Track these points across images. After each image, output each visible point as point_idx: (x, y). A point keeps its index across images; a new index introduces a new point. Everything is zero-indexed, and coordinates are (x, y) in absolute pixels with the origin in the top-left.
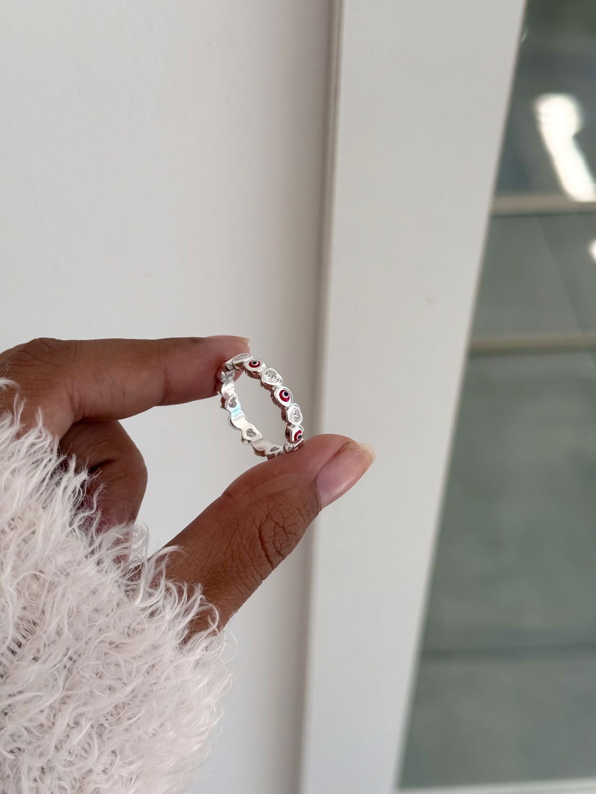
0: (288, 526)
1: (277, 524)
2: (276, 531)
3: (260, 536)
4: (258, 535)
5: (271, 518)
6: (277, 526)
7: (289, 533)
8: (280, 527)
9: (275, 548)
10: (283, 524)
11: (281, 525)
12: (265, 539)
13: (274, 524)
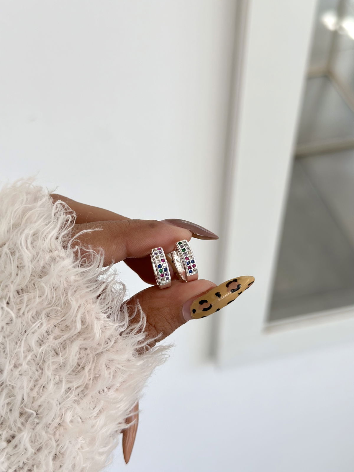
5: (148, 321)
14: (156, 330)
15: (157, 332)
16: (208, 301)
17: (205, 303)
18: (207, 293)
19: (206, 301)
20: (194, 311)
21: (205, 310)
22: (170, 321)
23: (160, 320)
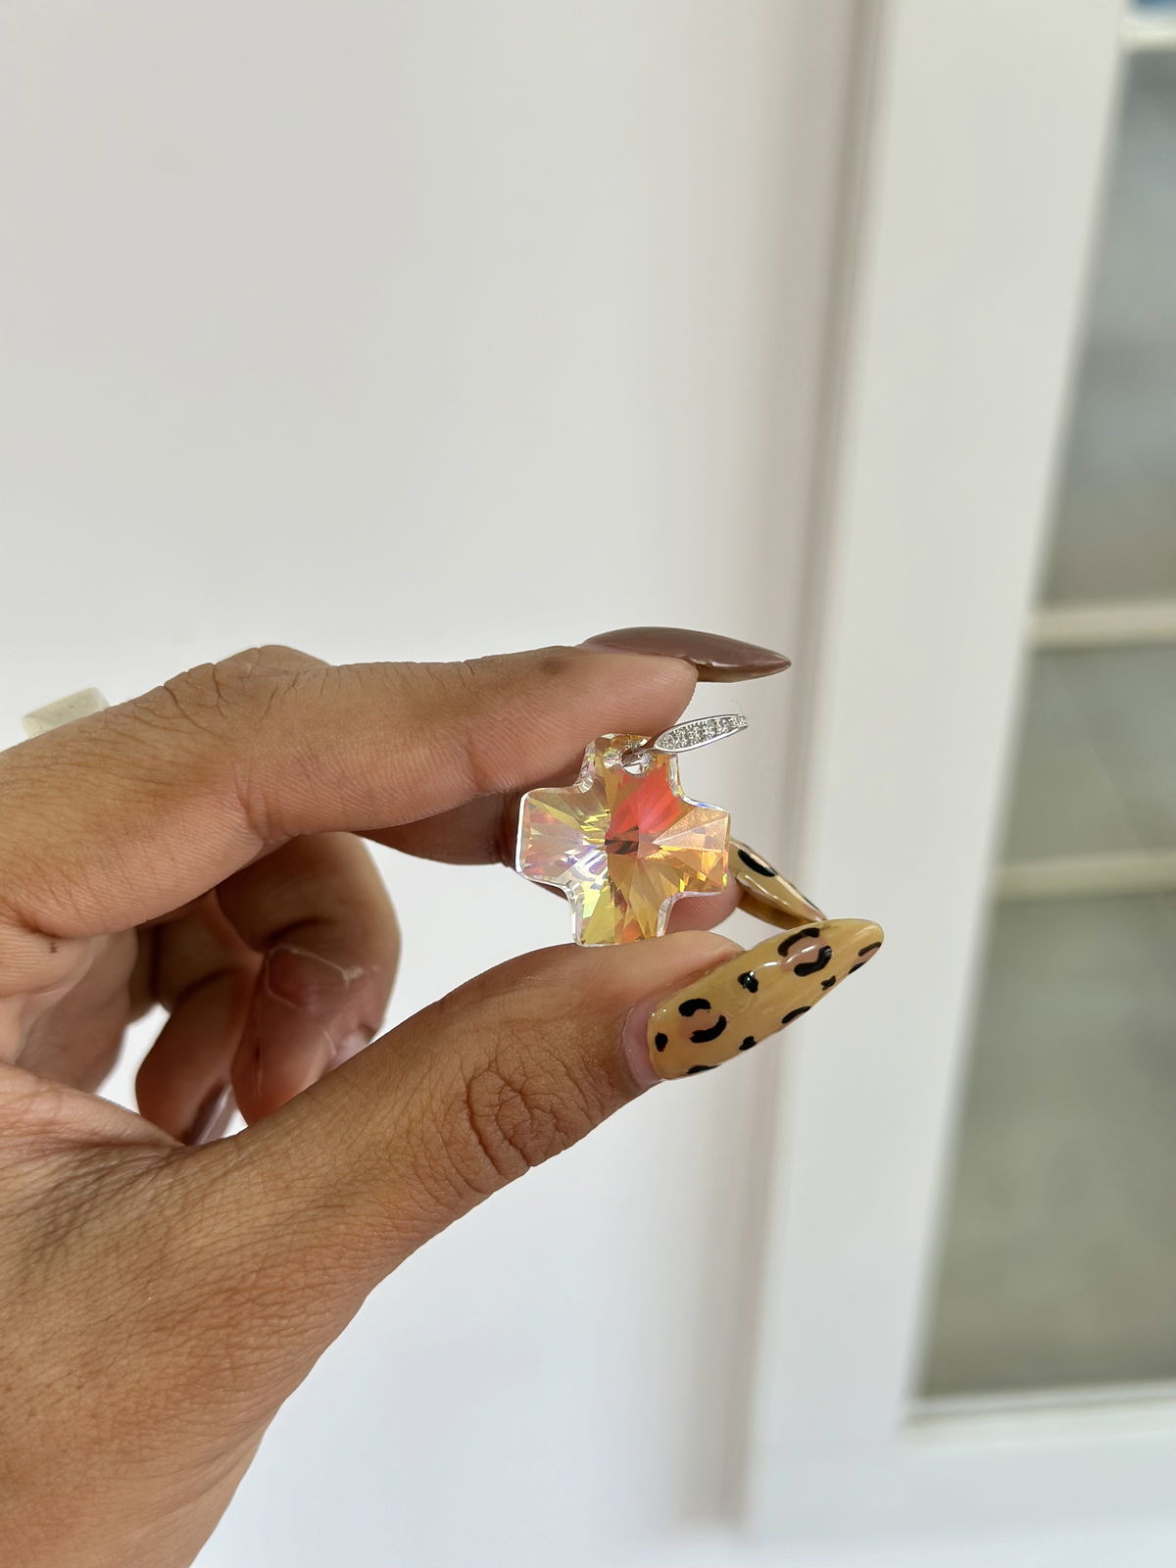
0: (535, 1094)
1: (508, 1082)
2: (503, 1097)
3: (468, 1096)
4: (465, 1097)
5: (498, 1068)
6: (509, 1087)
7: (536, 1107)
8: (516, 1091)
9: (500, 1131)
10: (524, 1084)
11: (516, 1085)
12: (478, 1109)
13: (501, 1083)
14: (525, 1106)
15: (532, 1115)
16: (711, 1005)
17: (699, 1013)
18: (709, 974)
19: (703, 1004)
20: (661, 1041)
21: (701, 1037)
22: (578, 1075)
23: (541, 1067)
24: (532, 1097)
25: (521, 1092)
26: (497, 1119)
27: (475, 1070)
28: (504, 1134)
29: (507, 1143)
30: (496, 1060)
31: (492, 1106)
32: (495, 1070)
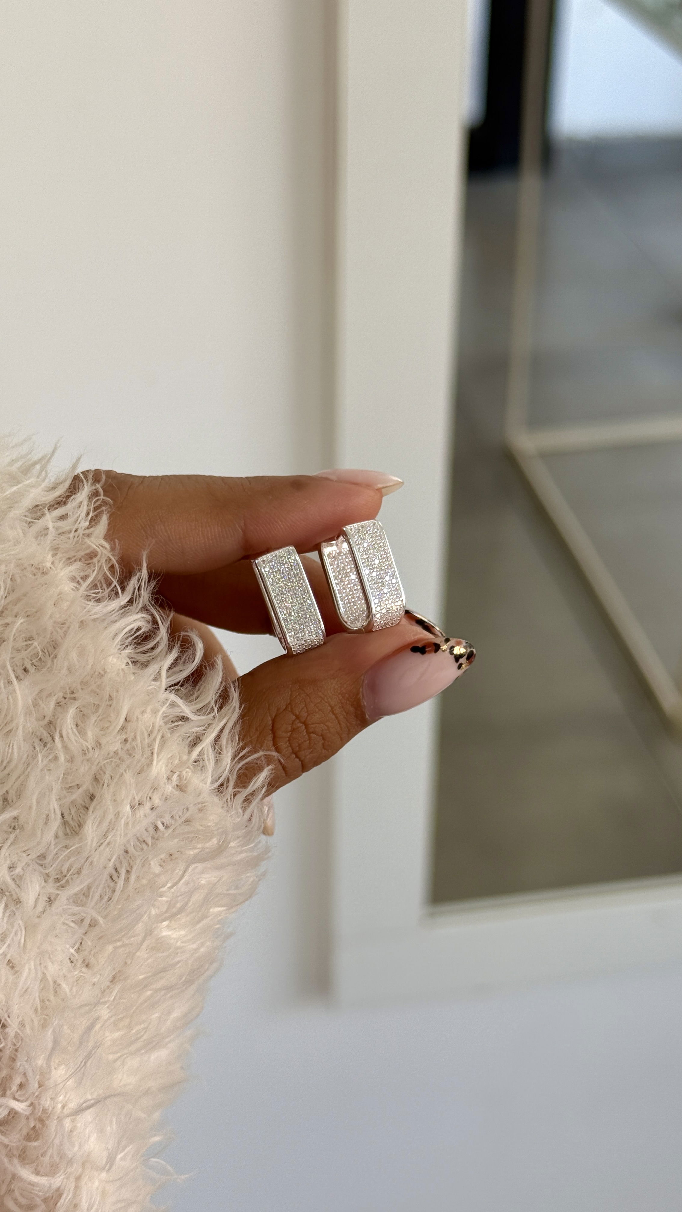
0: (312, 724)
1: (297, 717)
2: (295, 727)
3: (273, 727)
4: (270, 727)
5: (292, 709)
6: (298, 721)
7: (312, 733)
8: (302, 723)
9: (290, 748)
10: (306, 718)
11: (303, 720)
12: (280, 733)
13: (293, 717)
14: (308, 733)
15: (310, 739)
22: (338, 711)
23: (317, 707)
24: (312, 726)
25: (304, 723)
26: (289, 740)
27: (277, 710)
28: (293, 749)
29: (294, 756)
30: (290, 703)
31: (286, 732)
32: (290, 710)
